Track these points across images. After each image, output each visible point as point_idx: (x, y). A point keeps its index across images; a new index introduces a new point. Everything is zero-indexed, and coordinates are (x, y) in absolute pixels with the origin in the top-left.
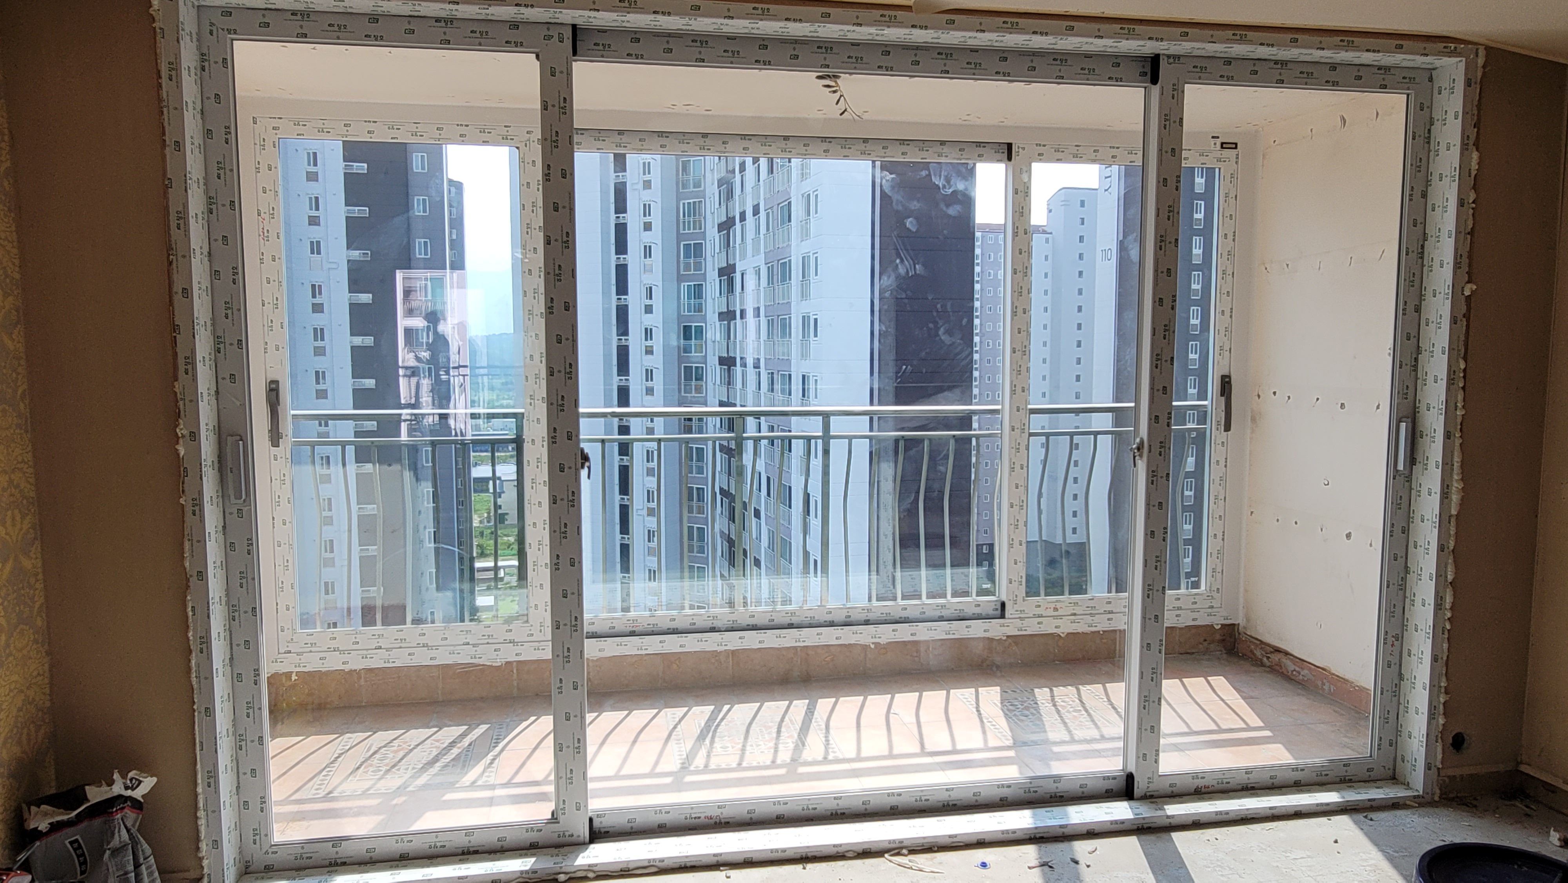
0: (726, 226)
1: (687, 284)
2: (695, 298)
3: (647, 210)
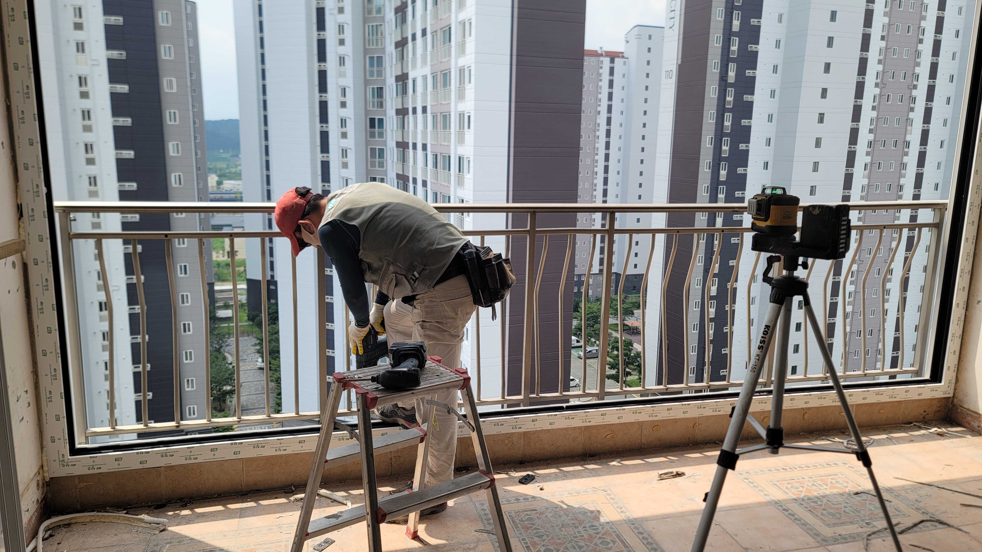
0: (401, 44)
1: (372, 87)
2: (378, 98)
3: (341, 29)
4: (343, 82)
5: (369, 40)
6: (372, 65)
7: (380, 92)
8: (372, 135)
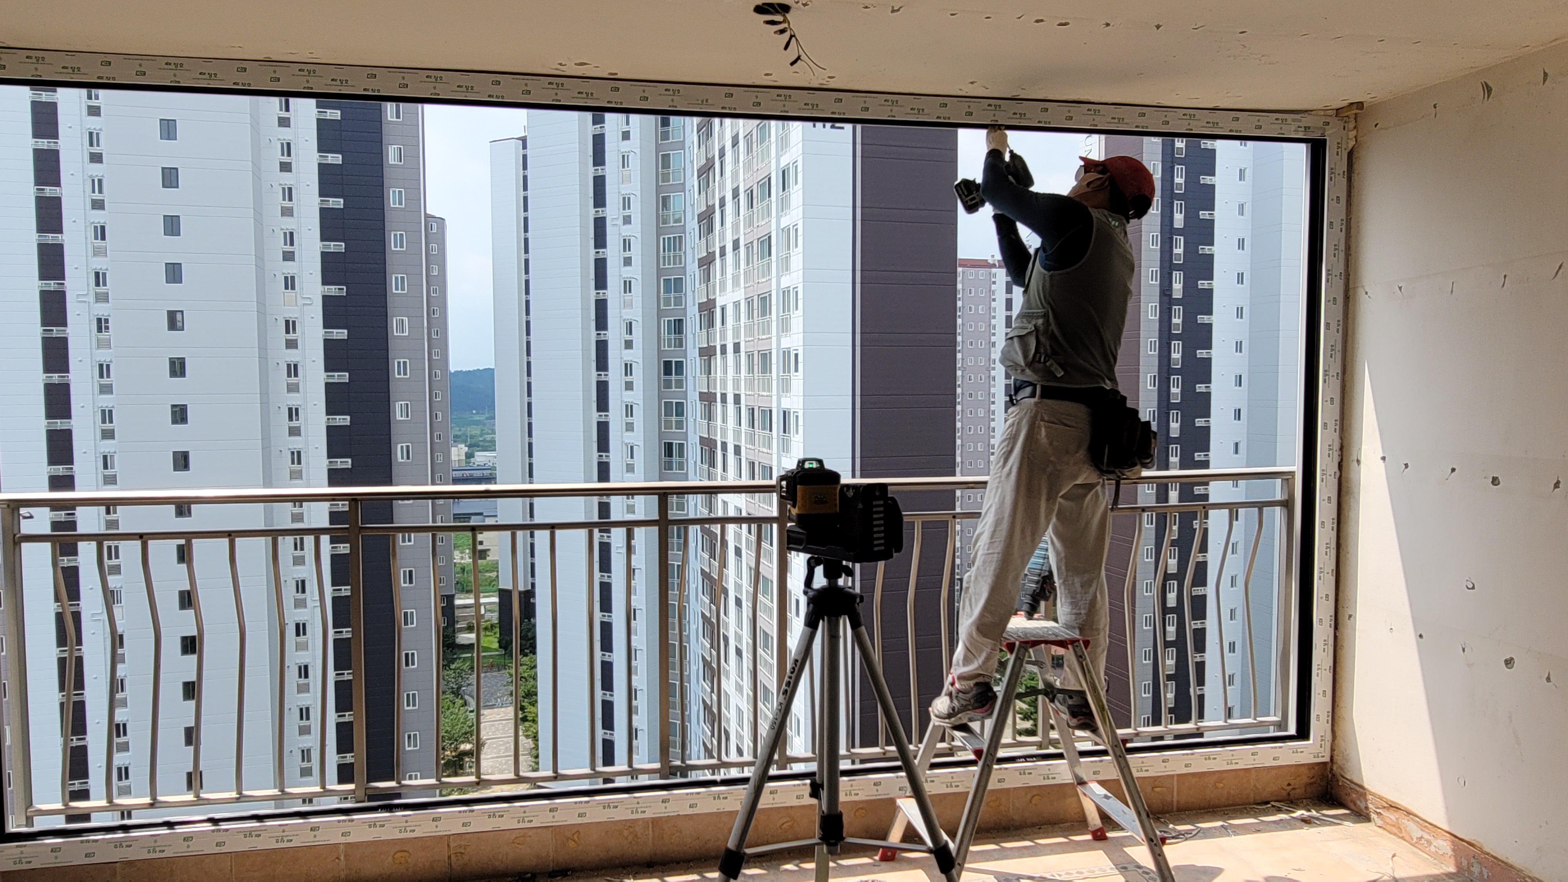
0: (706, 262)
1: (667, 319)
2: (675, 333)
3: (626, 245)
4: (628, 315)
5: (664, 257)
6: (667, 290)
7: (678, 326)
8: (668, 384)
